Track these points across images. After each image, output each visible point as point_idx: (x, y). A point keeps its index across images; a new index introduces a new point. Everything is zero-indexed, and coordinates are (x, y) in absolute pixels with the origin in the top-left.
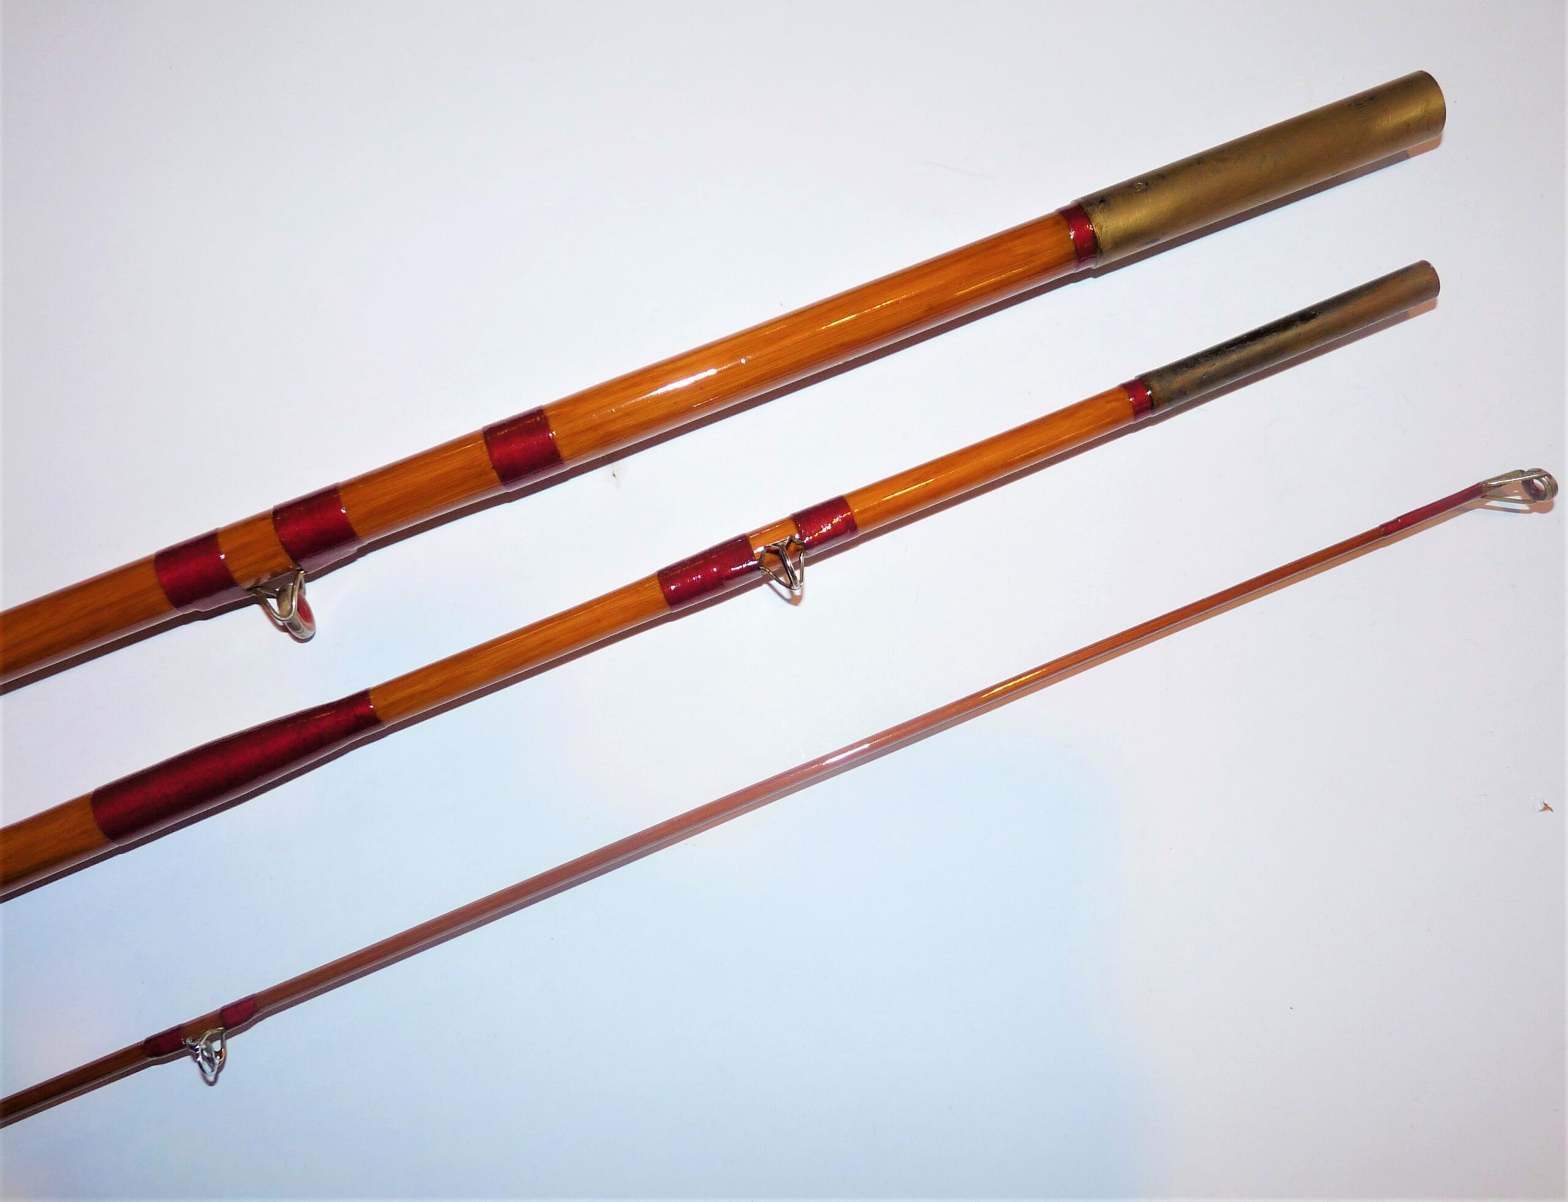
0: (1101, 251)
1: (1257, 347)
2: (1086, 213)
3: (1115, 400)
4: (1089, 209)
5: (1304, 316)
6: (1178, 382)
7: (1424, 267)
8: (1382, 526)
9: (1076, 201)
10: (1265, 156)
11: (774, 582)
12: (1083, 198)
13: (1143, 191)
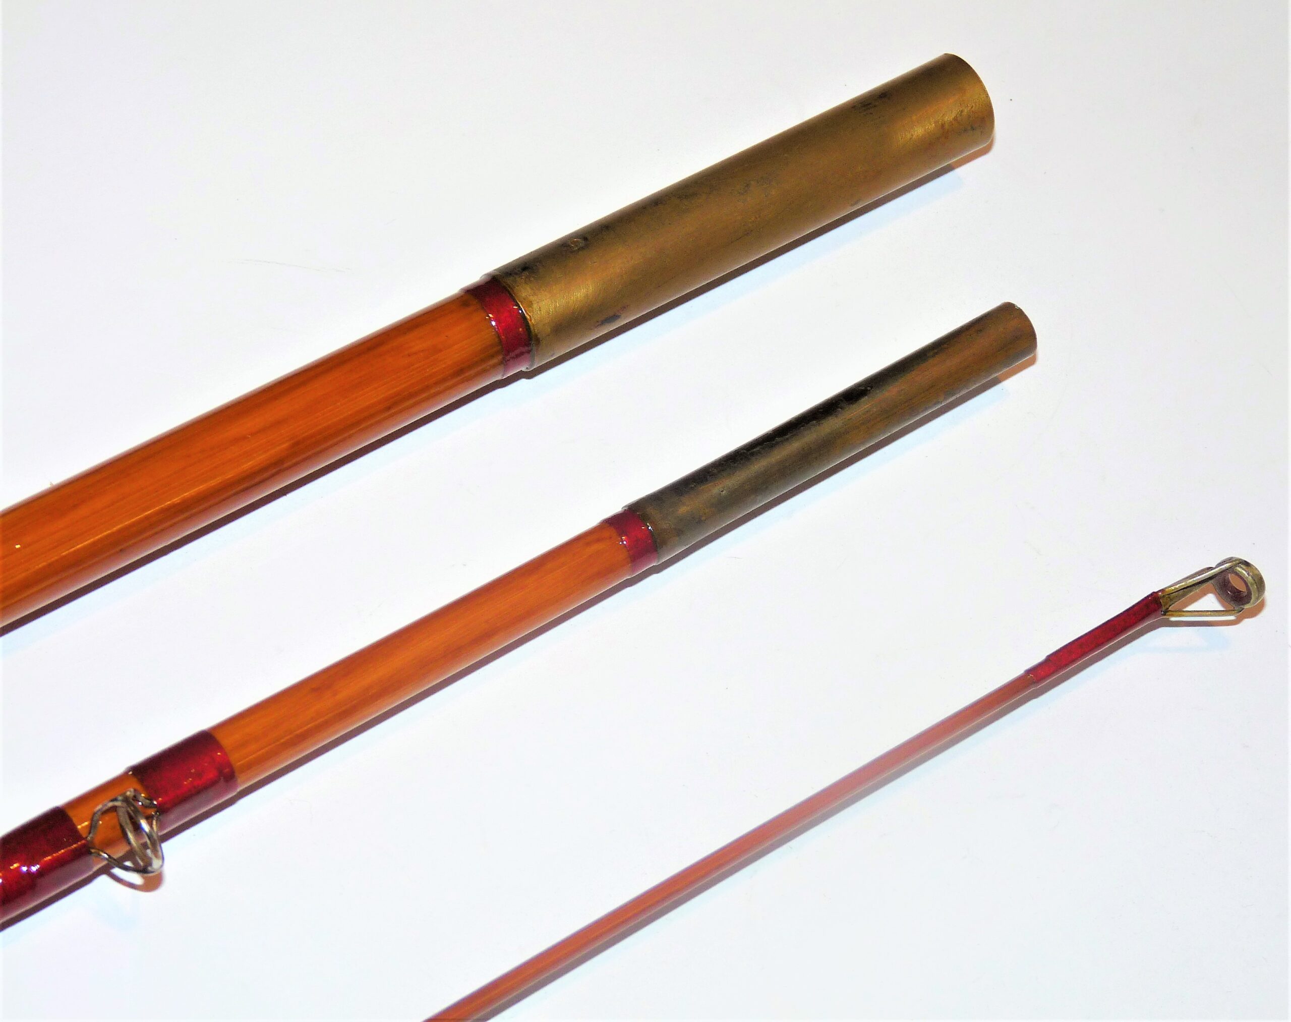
0: (538, 341)
1: (794, 446)
2: (505, 288)
3: (598, 540)
4: (509, 281)
5: (852, 396)
6: (685, 507)
7: (1008, 311)
8: (1028, 672)
9: (488, 275)
10: (748, 185)
11: (117, 871)
12: (499, 270)
13: (582, 249)
